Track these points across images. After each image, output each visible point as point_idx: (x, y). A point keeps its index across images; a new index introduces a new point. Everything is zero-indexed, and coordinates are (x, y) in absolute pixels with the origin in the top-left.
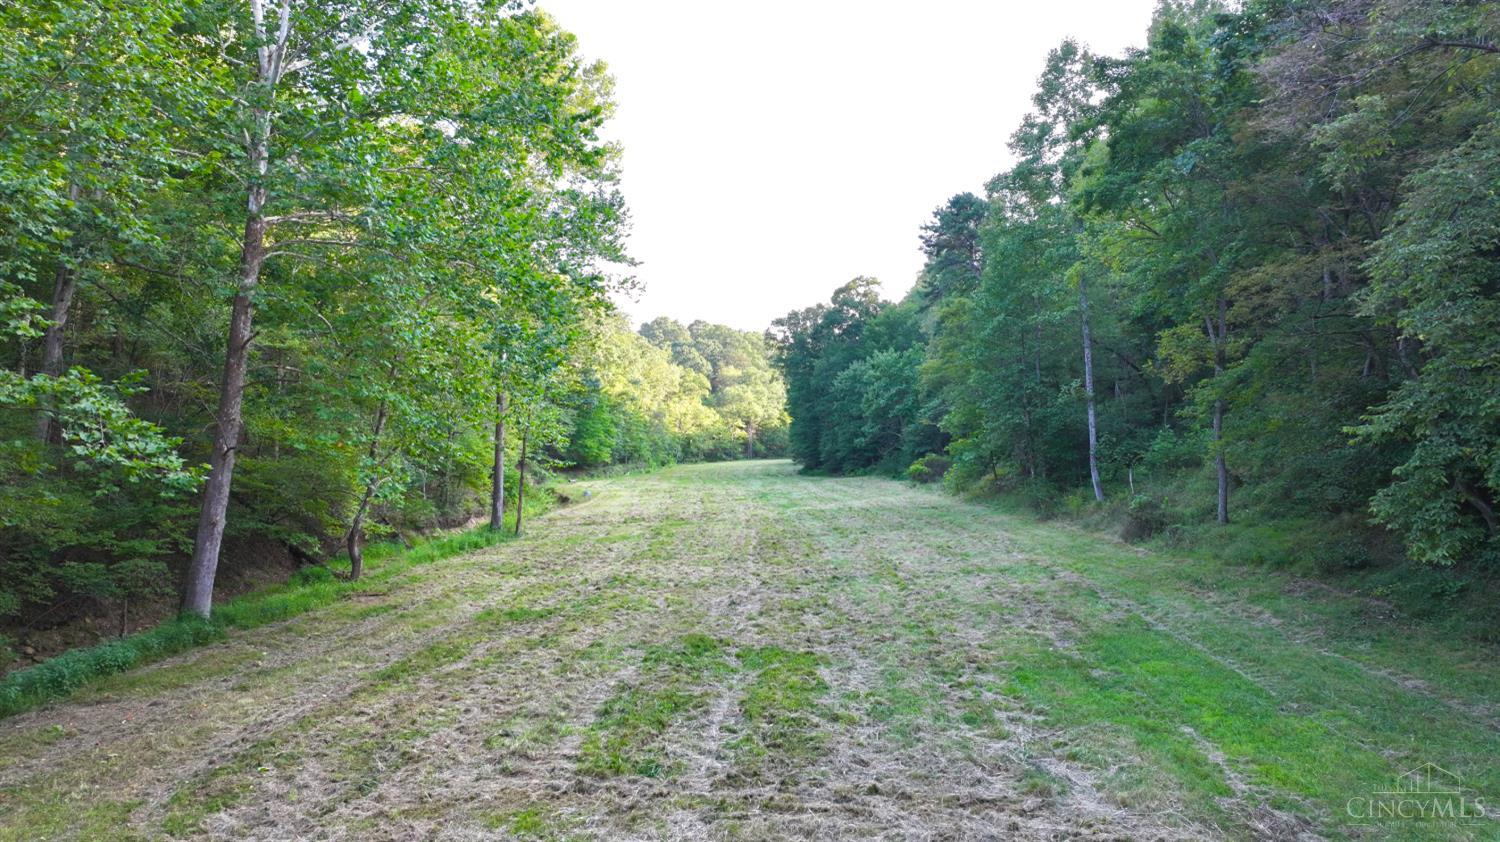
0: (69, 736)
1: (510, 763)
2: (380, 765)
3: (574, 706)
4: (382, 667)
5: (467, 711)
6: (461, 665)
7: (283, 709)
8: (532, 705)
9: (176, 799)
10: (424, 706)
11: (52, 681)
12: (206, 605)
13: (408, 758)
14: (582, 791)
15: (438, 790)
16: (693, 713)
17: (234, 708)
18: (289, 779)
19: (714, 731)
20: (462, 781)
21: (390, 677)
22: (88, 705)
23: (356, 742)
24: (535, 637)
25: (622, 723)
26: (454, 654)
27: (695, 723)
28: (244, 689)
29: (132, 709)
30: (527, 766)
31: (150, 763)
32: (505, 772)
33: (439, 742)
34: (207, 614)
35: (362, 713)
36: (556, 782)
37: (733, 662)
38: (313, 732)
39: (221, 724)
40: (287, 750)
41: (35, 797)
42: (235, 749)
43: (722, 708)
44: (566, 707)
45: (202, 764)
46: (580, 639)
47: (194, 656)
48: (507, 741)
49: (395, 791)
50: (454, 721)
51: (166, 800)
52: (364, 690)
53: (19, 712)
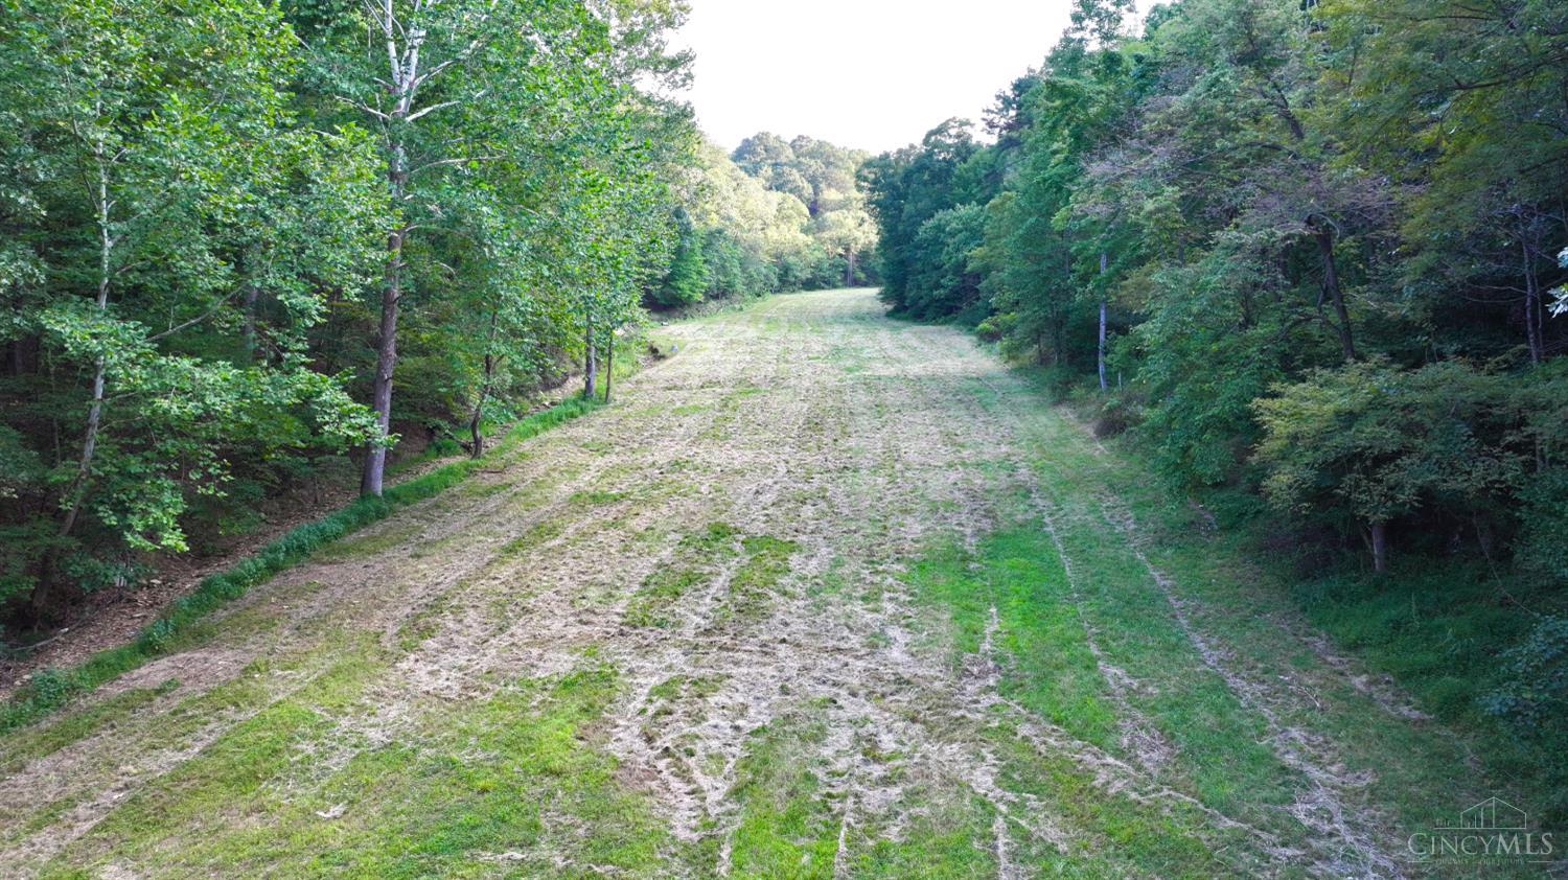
0: (325, 587)
1: (584, 617)
2: (511, 615)
3: (626, 578)
4: (505, 542)
5: (561, 579)
6: (557, 542)
7: (446, 574)
8: (601, 577)
9: (402, 631)
10: (534, 575)
11: (299, 547)
12: (379, 487)
13: (526, 610)
14: (622, 635)
15: (544, 631)
16: (700, 586)
17: (417, 572)
18: (460, 621)
19: (708, 600)
20: (557, 626)
21: (511, 550)
22: (324, 564)
23: (495, 598)
24: (610, 519)
25: (653, 593)
26: (553, 532)
27: (697, 594)
28: (419, 556)
29: (354, 570)
30: (594, 619)
31: (379, 607)
32: (581, 622)
33: (544, 601)
34: (380, 493)
35: (495, 578)
36: (609, 629)
37: (738, 547)
38: (468, 590)
39: (412, 583)
40: (455, 602)
41: (324, 626)
42: (425, 601)
43: (719, 582)
44: (622, 579)
45: (408, 610)
46: (637, 524)
47: (378, 528)
48: (584, 602)
49: (520, 631)
50: (553, 586)
51: (395, 631)
52: (496, 561)
53: (287, 568)
